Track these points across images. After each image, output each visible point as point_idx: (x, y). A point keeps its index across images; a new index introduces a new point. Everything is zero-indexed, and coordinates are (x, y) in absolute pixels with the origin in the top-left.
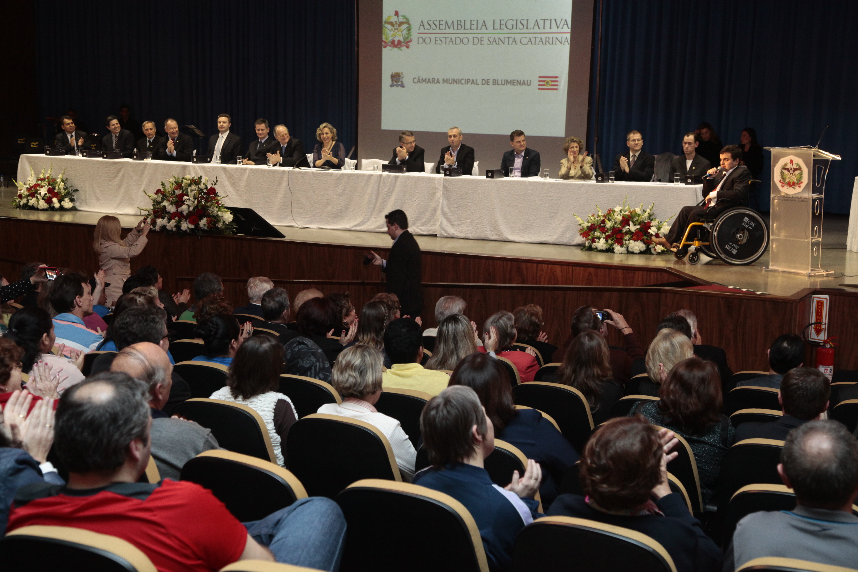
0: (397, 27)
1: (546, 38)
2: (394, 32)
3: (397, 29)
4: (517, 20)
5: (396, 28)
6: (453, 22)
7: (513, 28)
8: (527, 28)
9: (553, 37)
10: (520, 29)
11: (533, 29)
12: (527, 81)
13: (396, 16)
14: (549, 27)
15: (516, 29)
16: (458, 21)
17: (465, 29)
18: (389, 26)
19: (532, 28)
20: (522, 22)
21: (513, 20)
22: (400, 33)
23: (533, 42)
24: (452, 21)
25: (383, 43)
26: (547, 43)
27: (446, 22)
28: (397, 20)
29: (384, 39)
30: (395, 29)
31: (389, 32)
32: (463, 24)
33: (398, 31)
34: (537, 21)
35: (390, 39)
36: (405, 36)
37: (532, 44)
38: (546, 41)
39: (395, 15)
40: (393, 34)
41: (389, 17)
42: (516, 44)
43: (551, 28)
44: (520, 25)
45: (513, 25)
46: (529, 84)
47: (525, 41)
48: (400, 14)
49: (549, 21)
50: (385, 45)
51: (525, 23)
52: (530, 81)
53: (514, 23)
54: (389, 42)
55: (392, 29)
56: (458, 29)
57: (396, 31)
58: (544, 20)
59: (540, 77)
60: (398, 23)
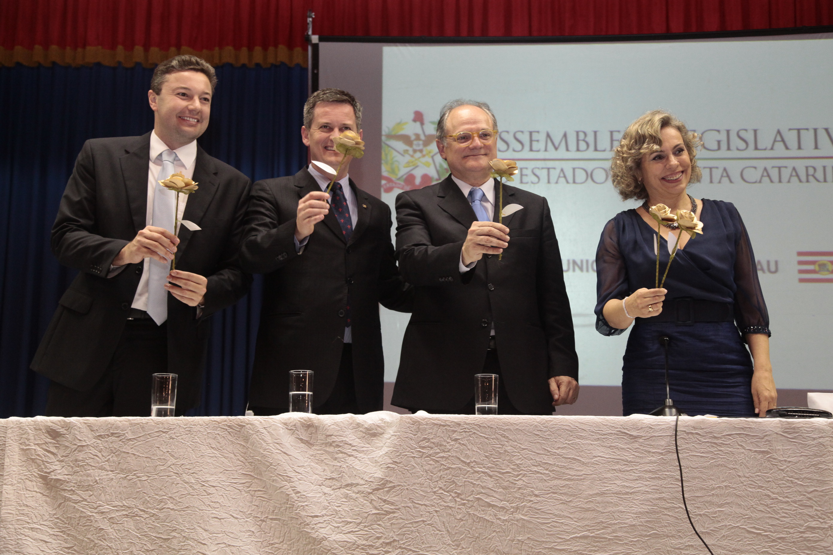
0: (421, 147)
1: (807, 168)
2: (412, 156)
3: (421, 151)
4: (728, 132)
5: (417, 148)
6: (565, 135)
7: (719, 148)
8: (756, 148)
9: (824, 167)
10: (738, 149)
11: (772, 149)
12: (768, 262)
13: (418, 124)
14: (813, 145)
15: (729, 149)
16: (577, 133)
17: (596, 150)
18: (400, 146)
19: (769, 146)
20: (742, 134)
21: (718, 131)
22: (428, 159)
23: (775, 177)
24: (562, 134)
25: (383, 182)
26: (811, 178)
27: (548, 136)
28: (419, 131)
29: (385, 173)
30: (415, 151)
31: (399, 158)
32: (590, 139)
33: (424, 156)
34: (779, 132)
35: (403, 171)
36: (441, 166)
37: (772, 181)
38: (808, 175)
39: (415, 120)
40: (408, 163)
41: (399, 124)
42: (731, 182)
43: (816, 147)
44: (736, 142)
45: (719, 142)
46: (773, 268)
47: (751, 175)
48: (426, 119)
49: (812, 132)
50: (388, 185)
51: (750, 137)
52: (776, 263)
53: (723, 137)
54: (399, 179)
55: (406, 151)
56: (578, 150)
57: (418, 155)
58: (799, 130)
59: (800, 254)
60: (422, 137)
